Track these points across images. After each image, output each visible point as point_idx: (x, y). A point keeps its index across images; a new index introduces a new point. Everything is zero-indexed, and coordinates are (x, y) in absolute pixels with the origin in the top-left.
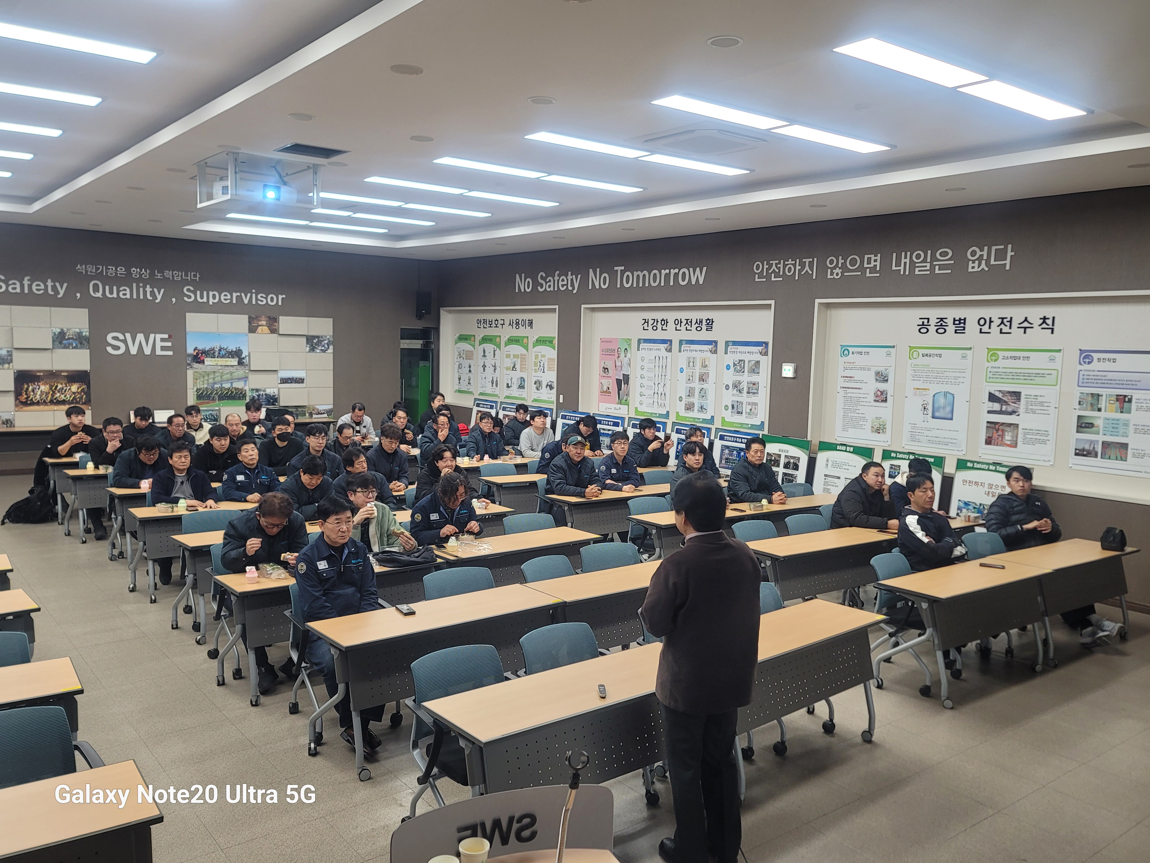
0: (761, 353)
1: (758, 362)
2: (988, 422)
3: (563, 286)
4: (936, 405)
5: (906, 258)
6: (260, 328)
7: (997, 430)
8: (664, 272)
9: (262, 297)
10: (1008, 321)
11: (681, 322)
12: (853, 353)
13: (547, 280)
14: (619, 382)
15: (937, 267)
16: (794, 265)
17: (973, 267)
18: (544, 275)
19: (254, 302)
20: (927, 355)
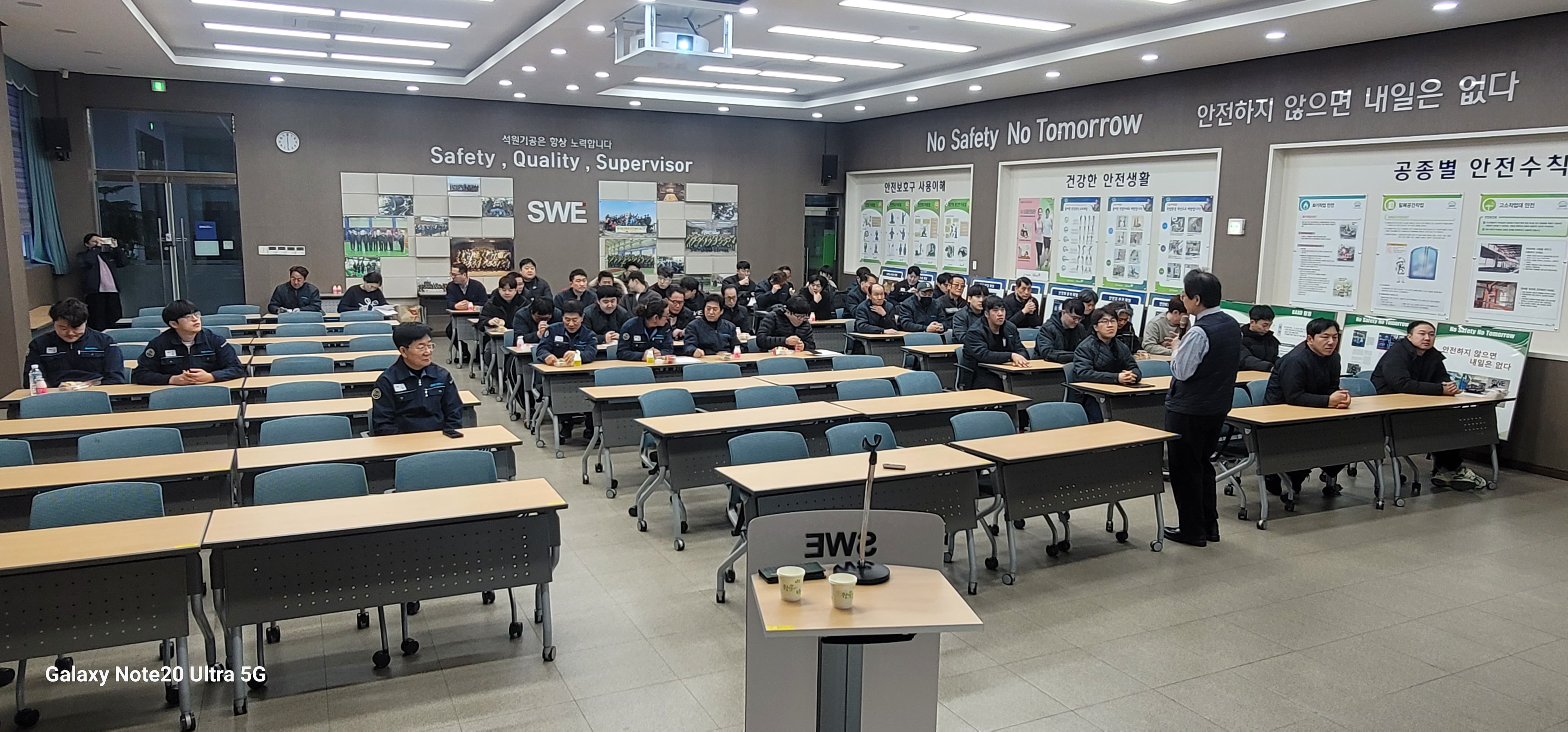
0: (1204, 209)
1: (1200, 220)
2: (1479, 281)
3: (979, 142)
4: (1415, 263)
5: (1382, 92)
6: (667, 195)
7: (1490, 291)
8: (1093, 122)
9: (670, 164)
10: (1508, 163)
11: (1112, 177)
12: (1314, 205)
13: (962, 137)
14: (1039, 246)
15: (1421, 102)
16: (1246, 107)
17: (1467, 100)
18: (958, 132)
19: (662, 170)
20: (1405, 205)
